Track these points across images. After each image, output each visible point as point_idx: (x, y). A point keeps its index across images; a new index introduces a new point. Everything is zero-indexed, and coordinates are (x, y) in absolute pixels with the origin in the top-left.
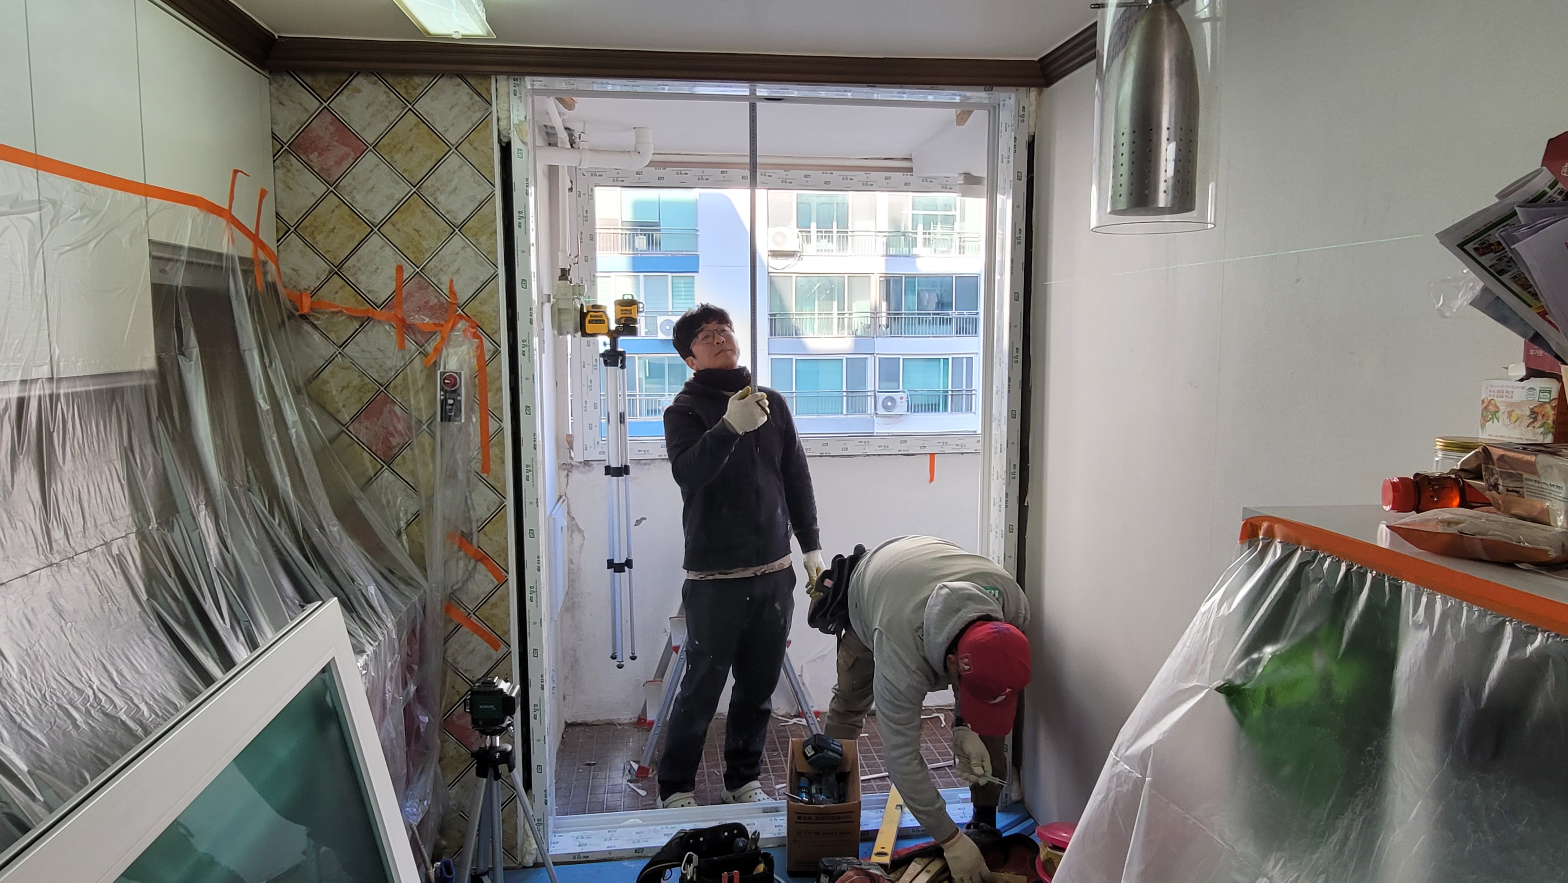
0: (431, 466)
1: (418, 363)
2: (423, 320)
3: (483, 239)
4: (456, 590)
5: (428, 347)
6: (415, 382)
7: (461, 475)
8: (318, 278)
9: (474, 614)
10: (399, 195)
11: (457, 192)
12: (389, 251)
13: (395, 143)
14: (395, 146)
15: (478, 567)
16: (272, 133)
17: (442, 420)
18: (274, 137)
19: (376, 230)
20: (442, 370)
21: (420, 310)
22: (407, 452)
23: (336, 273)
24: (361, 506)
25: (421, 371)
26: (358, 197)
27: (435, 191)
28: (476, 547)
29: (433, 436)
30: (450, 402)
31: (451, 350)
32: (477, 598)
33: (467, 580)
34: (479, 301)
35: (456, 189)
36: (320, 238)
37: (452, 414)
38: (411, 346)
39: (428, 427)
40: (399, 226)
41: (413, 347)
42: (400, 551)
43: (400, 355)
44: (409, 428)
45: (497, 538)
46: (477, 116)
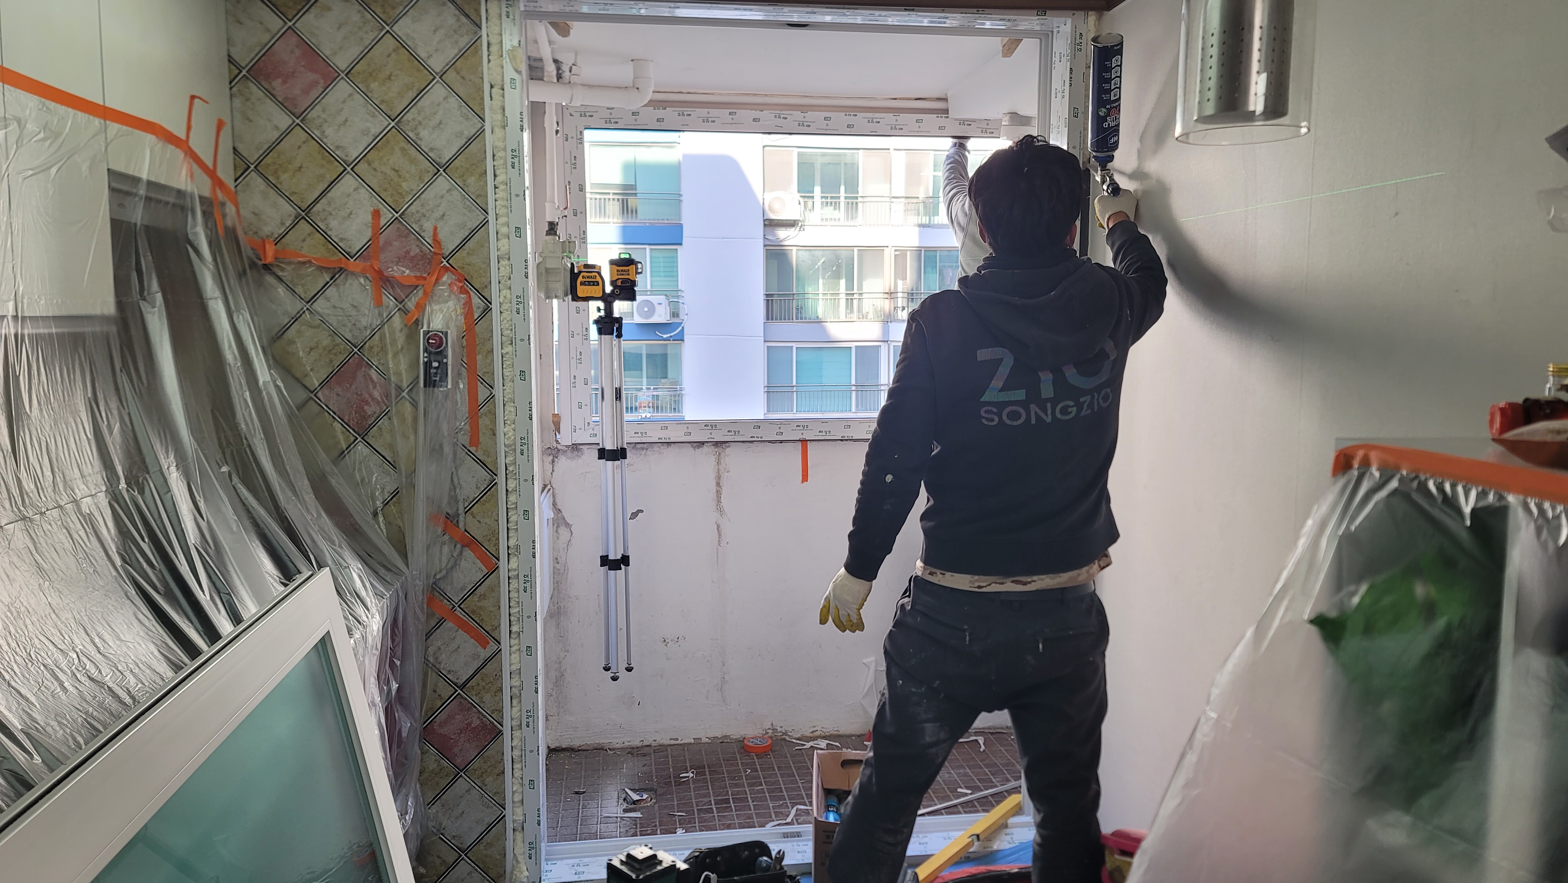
0: (412, 437)
1: (397, 321)
2: (402, 272)
3: (471, 180)
4: (439, 579)
5: (409, 303)
6: (394, 341)
7: (447, 449)
8: (283, 224)
9: (459, 606)
10: (375, 130)
11: (441, 126)
12: (364, 193)
13: (370, 70)
14: (371, 74)
15: (464, 553)
16: (229, 56)
17: (425, 386)
18: (231, 60)
19: (349, 169)
20: (425, 328)
21: (399, 261)
22: (384, 422)
23: (303, 218)
24: (333, 482)
25: (401, 330)
26: (329, 131)
27: (416, 126)
28: (463, 530)
29: (415, 404)
30: (435, 364)
31: (436, 307)
32: (462, 589)
33: (452, 568)
34: (466, 252)
35: (440, 123)
36: (284, 177)
37: (438, 379)
38: (389, 301)
39: (408, 393)
40: (376, 165)
41: (392, 303)
42: (378, 531)
43: (377, 312)
44: (387, 395)
45: (487, 520)
46: (464, 41)
